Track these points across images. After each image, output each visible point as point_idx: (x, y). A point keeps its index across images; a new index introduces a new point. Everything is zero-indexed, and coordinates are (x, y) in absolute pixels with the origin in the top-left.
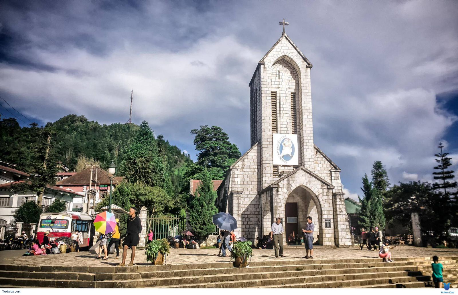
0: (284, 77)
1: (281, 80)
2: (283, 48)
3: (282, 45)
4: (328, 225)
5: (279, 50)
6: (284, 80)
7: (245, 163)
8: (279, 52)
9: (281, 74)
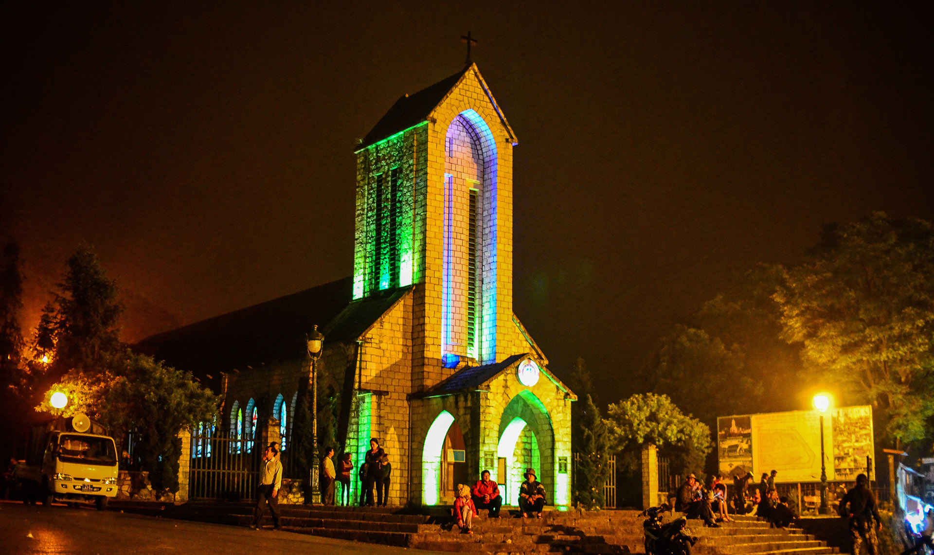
0: (459, 155)
1: (454, 160)
2: (469, 94)
3: (466, 87)
4: (563, 469)
5: (461, 98)
6: (459, 161)
7: (383, 331)
8: (460, 101)
9: (454, 147)
